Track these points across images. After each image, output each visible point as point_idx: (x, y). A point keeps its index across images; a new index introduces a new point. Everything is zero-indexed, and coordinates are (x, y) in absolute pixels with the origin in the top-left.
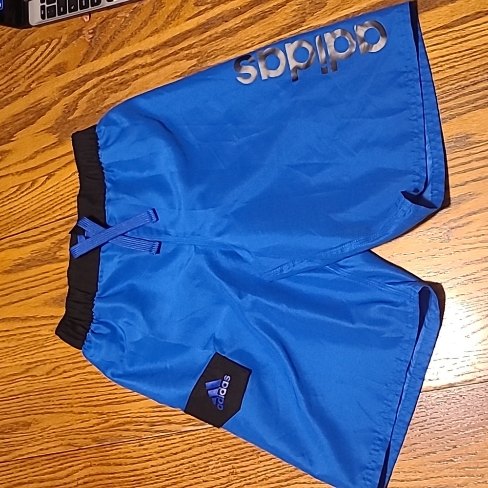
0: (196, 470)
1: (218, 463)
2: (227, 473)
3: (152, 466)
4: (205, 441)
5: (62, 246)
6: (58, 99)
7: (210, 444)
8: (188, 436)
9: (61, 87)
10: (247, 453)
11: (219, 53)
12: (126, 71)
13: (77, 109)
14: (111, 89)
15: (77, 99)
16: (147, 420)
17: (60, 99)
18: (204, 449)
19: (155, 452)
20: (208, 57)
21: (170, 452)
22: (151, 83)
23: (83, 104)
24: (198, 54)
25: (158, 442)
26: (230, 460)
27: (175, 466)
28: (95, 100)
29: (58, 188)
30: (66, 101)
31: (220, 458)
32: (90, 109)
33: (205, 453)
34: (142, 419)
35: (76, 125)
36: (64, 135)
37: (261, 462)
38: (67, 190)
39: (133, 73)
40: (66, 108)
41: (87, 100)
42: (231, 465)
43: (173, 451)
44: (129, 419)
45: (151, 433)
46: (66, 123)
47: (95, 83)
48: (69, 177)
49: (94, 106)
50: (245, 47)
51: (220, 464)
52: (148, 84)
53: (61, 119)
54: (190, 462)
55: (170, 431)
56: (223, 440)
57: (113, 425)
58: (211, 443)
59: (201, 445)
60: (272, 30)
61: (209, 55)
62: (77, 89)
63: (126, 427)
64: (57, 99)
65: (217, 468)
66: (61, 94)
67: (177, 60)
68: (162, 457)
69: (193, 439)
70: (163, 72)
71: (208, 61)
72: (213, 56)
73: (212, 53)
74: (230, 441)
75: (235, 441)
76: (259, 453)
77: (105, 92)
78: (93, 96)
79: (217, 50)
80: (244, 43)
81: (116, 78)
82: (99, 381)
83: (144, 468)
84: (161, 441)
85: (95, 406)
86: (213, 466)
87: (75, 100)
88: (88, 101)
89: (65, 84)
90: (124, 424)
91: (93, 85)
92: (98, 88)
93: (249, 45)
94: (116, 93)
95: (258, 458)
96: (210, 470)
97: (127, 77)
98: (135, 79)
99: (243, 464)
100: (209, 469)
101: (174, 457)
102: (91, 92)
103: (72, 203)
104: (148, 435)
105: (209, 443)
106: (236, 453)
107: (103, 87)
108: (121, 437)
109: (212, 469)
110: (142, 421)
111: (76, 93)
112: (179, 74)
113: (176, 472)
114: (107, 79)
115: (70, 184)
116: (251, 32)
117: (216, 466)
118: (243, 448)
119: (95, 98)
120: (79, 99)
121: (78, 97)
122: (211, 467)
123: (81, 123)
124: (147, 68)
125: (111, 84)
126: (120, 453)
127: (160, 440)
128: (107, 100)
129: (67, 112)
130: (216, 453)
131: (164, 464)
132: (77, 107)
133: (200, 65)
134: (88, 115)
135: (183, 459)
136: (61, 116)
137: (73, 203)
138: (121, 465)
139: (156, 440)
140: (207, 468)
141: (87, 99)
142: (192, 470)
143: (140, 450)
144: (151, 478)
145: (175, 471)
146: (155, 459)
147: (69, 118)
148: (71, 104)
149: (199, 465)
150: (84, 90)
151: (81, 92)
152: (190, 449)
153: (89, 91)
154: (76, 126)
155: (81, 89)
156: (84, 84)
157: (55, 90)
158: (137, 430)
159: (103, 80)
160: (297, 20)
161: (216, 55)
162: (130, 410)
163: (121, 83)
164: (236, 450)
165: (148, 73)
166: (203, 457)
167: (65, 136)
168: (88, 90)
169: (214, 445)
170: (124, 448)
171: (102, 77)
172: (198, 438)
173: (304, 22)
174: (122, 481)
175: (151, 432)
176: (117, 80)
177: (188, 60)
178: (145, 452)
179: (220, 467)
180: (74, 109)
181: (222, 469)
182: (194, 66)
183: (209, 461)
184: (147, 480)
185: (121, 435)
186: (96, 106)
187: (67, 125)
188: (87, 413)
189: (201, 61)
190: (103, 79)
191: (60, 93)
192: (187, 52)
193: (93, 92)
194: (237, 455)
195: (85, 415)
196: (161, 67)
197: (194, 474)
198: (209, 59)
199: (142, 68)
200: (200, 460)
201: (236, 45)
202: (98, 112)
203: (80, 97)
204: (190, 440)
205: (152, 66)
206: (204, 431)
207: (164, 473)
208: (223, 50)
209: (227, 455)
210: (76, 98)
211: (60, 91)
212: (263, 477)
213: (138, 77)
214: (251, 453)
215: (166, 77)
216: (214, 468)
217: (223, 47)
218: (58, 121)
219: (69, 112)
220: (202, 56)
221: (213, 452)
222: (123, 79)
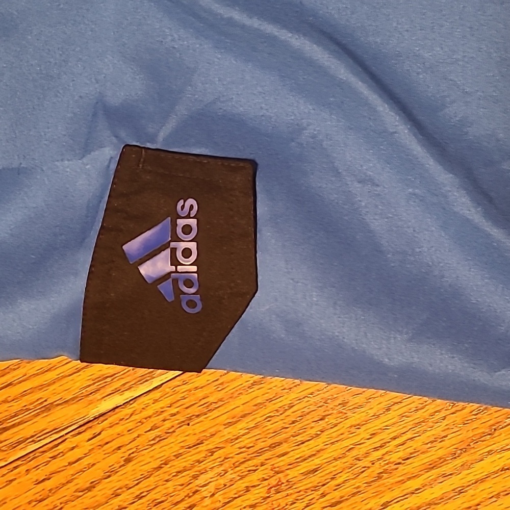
2: (261, 492)
4: (168, 424)
21: (72, 487)
26: (260, 452)
37: (358, 426)
43: (83, 481)
55: (55, 430)
74: (244, 398)
75: (259, 395)
86: (211, 488)
96: (207, 501)
99: (305, 450)
117: (222, 481)
122: (205, 492)
127: (33, 463)
130: (211, 447)
140: (197, 497)
152: (128, 460)
179: (232, 482)
181: (241, 485)
183: (195, 477)
204: (120, 435)
206: (156, 395)
209: (245, 441)
212: (377, 469)
214: (321, 412)
216: (218, 489)
221: (202, 448)
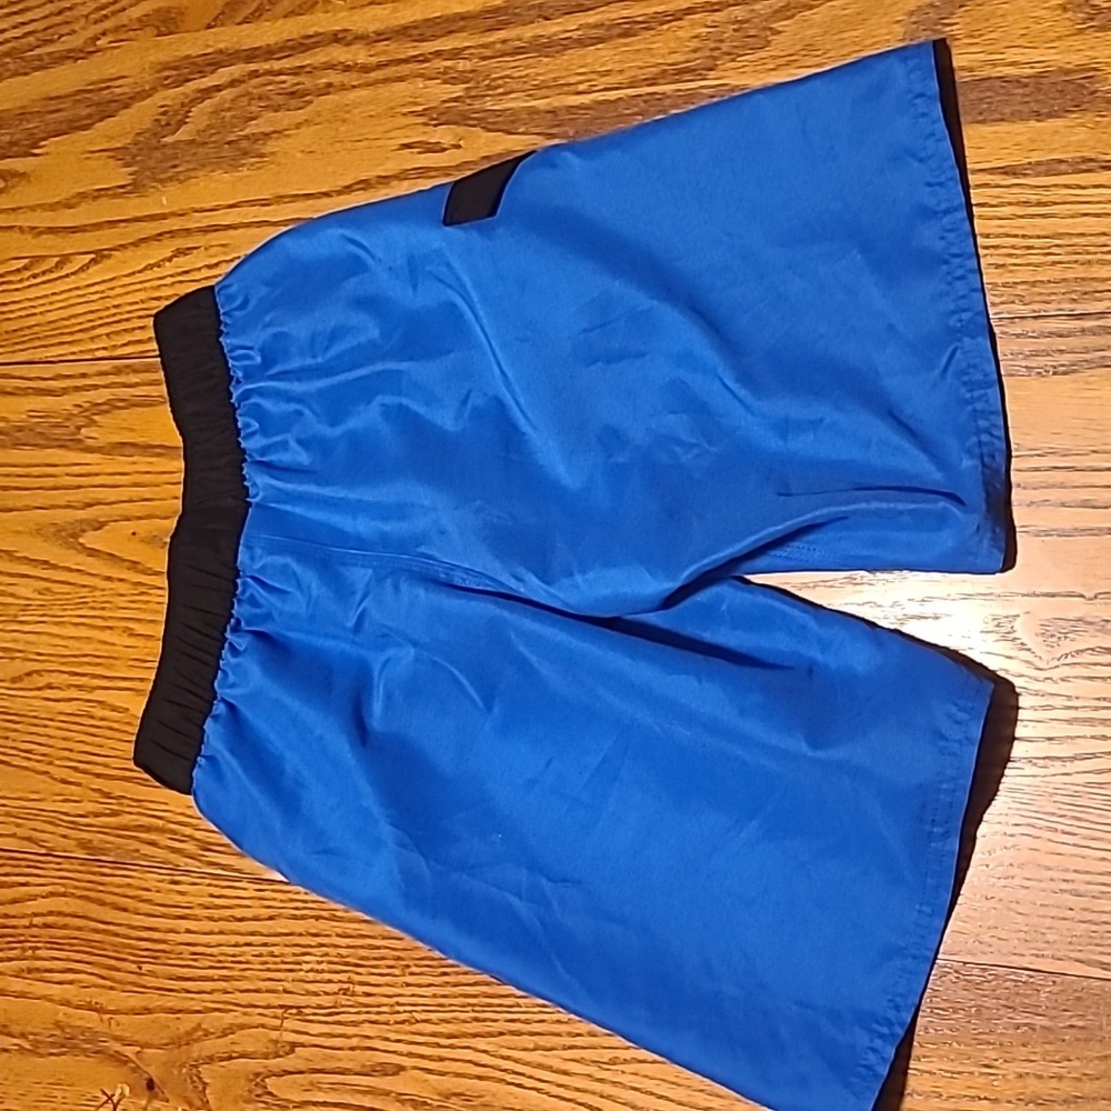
0: (275, 963)
1: (322, 962)
3: (188, 931)
5: (96, 418)
6: (151, 89)
7: (313, 920)
8: (273, 891)
9: (161, 63)
10: (383, 958)
11: (515, 86)
12: (308, 69)
13: (186, 123)
14: (268, 98)
15: (192, 101)
16: (198, 835)
17: (154, 89)
18: (299, 926)
19: (200, 905)
20: (489, 87)
22: (356, 111)
23: (200, 115)
24: (471, 75)
25: (209, 885)
27: (233, 943)
28: (228, 114)
29: (112, 289)
30: (165, 99)
31: (327, 955)
32: (213, 131)
33: (301, 935)
34: (188, 831)
35: (177, 158)
36: (148, 173)
38: (130, 299)
39: (322, 77)
40: (163, 114)
41: (211, 110)
42: (348, 975)
44: (160, 823)
45: (198, 864)
46: (157, 148)
47: (236, 76)
48: (140, 272)
49: (225, 127)
50: (572, 88)
51: (324, 966)
52: (348, 112)
53: (147, 135)
54: (265, 945)
56: (340, 919)
57: (125, 826)
58: (317, 918)
59: (295, 917)
60: (641, 68)
61: (493, 84)
62: (195, 79)
63: (152, 837)
64: (147, 87)
65: (317, 971)
66: (159, 78)
67: (421, 76)
68: (210, 919)
69: (282, 901)
70: (387, 94)
71: (488, 98)
72: (500, 90)
73: (500, 82)
76: (408, 966)
77: (253, 102)
78: (227, 106)
79: (513, 78)
80: (572, 80)
81: (283, 78)
82: (115, 725)
83: (171, 931)
84: (216, 886)
85: (98, 776)
87: (186, 101)
88: (212, 113)
89: (170, 59)
90: (148, 829)
91: (229, 79)
92: (241, 89)
93: (581, 87)
94: (276, 111)
95: (404, 975)
97: (307, 82)
98: (324, 91)
100: (301, 970)
101: (234, 926)
102: (223, 92)
103: (134, 329)
104: (193, 865)
105: (312, 917)
106: (362, 952)
107: (250, 89)
108: (136, 854)
109: (307, 972)
110: (187, 833)
111: (192, 86)
112: (420, 108)
113: (234, 956)
114: (264, 74)
115: (139, 286)
116: (595, 60)
118: (378, 948)
119: (229, 109)
120: (194, 102)
121: (193, 96)
123: (188, 158)
124: (355, 75)
125: (270, 88)
126: (129, 885)
128: (254, 122)
129: (163, 123)
131: (211, 933)
132: (187, 120)
133: (468, 101)
134: (206, 143)
135: (252, 934)
136: (147, 130)
137: (137, 331)
138: (125, 910)
139: (208, 881)
141: (211, 106)
142: (266, 963)
143: (170, 890)
144: (181, 953)
145: (231, 953)
146: (196, 918)
147: (165, 139)
148: (176, 107)
149: (282, 955)
150: (210, 84)
151: (203, 87)
153: (220, 90)
154: (176, 162)
155: (204, 80)
156: (213, 72)
157: (147, 66)
158: (174, 850)
159: (255, 74)
160: (698, 62)
161: (508, 90)
162: (166, 804)
163: (292, 93)
164: (362, 947)
165: (354, 87)
166: (294, 942)
167: (148, 177)
168: (218, 88)
169: (322, 925)
170: (140, 878)
171: (253, 67)
172: (292, 900)
173: (711, 69)
174: (122, 943)
175: (200, 861)
176: (284, 82)
177: (445, 82)
178: (179, 898)
180: (180, 121)
182: (455, 100)
184: (173, 956)
185: (137, 851)
186: (228, 129)
187: (157, 154)
188: (79, 785)
189: (473, 93)
190: (256, 71)
191: (158, 75)
192: (449, 63)
193: (227, 94)
194: (363, 958)
195: (73, 787)
196: (386, 80)
197: (268, 970)
198: (490, 92)
199: (345, 71)
200: (286, 946)
201: (555, 79)
202: (229, 143)
203: (197, 98)
205: (367, 73)
207: (209, 950)
208: (525, 82)
210: (187, 97)
211: (158, 72)
213: (331, 90)
215: (392, 108)
217: (527, 75)
218: (141, 139)
219: (168, 124)
220: (478, 83)
222: (298, 84)
